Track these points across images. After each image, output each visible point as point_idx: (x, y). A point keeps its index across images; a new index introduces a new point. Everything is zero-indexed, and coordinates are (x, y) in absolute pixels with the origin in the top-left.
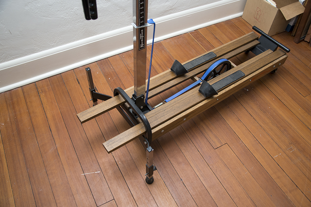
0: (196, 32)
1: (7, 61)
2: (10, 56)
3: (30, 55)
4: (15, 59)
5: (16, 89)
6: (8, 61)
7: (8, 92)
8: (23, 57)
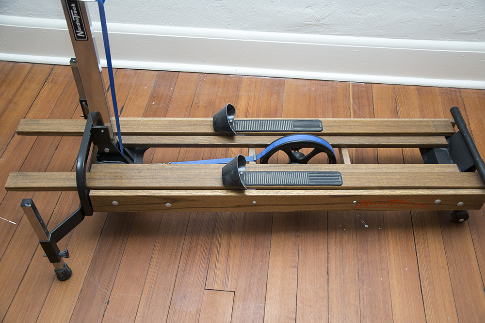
0: (367, 87)
1: (19, 16)
2: (24, 10)
3: (54, 20)
4: (31, 17)
5: (25, 64)
6: (21, 16)
7: (12, 64)
8: (43, 17)
